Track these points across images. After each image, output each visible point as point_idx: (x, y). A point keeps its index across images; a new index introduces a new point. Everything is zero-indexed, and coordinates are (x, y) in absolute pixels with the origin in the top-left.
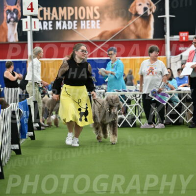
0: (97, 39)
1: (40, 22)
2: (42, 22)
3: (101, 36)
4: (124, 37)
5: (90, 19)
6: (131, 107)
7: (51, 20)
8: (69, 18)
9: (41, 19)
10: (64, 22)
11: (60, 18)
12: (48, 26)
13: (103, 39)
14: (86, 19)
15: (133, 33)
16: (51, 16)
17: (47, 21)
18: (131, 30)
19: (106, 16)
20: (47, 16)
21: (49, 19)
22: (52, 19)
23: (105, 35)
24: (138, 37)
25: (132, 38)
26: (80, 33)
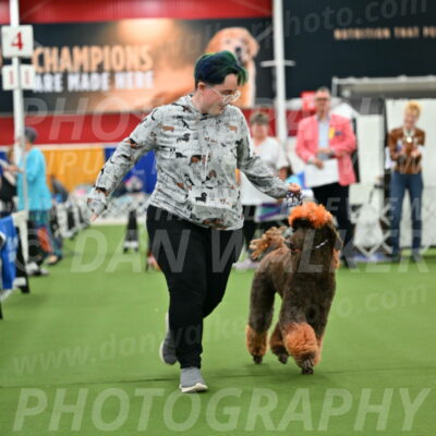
1: (39, 78)
2: (42, 75)
5: (133, 70)
7: (58, 72)
8: (94, 68)
9: (40, 70)
10: (85, 77)
11: (77, 68)
12: (53, 84)
14: (125, 70)
16: (59, 65)
17: (52, 73)
19: (163, 63)
20: (51, 66)
21: (55, 69)
22: (62, 69)
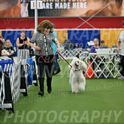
0: (85, 16)
1: (44, 4)
3: (87, 13)
4: (104, 15)
5: (79, 2)
6: (107, 64)
8: (65, 1)
9: (45, 1)
11: (58, 1)
13: (88, 16)
15: (110, 11)
18: (108, 10)
21: (50, 1)
23: (90, 13)
24: (113, 14)
25: (109, 15)
26: (72, 11)
